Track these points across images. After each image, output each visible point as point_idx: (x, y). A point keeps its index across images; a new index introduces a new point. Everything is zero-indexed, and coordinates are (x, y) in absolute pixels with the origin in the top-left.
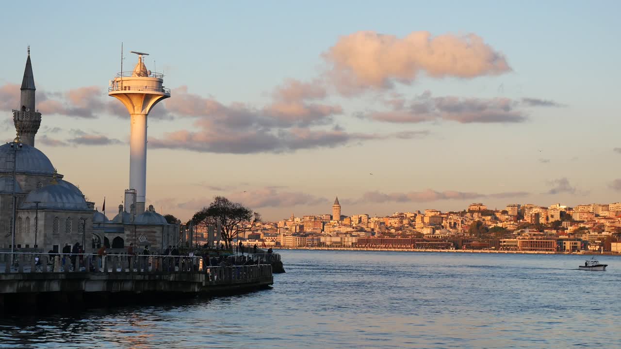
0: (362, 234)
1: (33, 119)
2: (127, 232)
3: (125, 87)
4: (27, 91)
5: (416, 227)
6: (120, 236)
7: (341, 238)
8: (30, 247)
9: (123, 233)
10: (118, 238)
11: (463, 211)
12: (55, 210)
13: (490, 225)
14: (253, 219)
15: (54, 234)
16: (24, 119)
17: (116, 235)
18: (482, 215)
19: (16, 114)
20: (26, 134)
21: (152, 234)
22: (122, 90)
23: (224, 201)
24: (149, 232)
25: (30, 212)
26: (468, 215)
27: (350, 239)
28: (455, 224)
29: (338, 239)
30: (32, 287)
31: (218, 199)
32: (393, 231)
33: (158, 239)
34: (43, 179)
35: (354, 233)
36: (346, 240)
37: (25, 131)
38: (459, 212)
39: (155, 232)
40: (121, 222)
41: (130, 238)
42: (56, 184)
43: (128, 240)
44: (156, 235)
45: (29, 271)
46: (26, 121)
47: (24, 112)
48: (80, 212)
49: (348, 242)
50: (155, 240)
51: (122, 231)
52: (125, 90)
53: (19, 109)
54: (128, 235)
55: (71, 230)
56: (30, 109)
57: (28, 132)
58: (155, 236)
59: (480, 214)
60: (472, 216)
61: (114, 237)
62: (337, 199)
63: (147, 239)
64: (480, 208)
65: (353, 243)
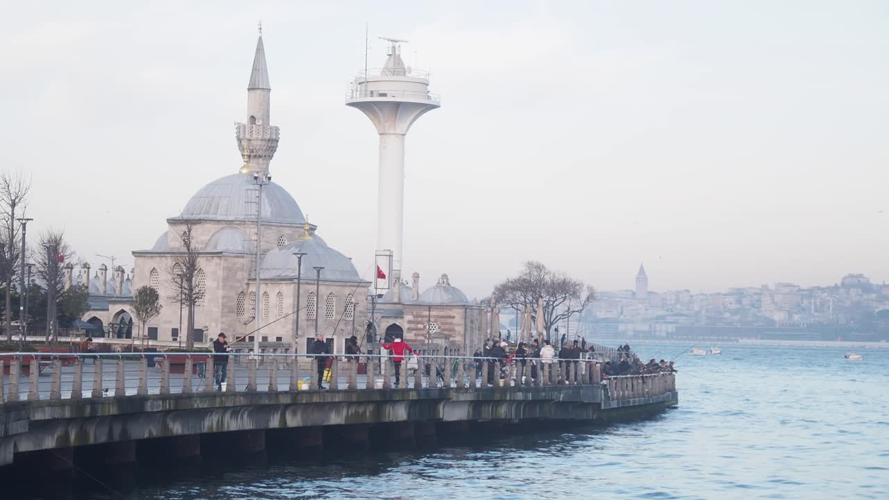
0: (682, 319)
1: (268, 137)
2: (409, 317)
3: (372, 92)
4: (258, 92)
5: (763, 309)
6: (397, 323)
7: (650, 326)
8: (270, 340)
9: (402, 318)
10: (394, 325)
11: (834, 285)
12: (310, 282)
13: (877, 308)
14: (584, 296)
15: (308, 320)
16: (254, 136)
17: (391, 322)
18: (863, 291)
19: (240, 127)
20: (256, 160)
21: (449, 320)
22: (366, 95)
23: (540, 268)
24: (442, 317)
25: (270, 285)
26: (842, 291)
27: (664, 326)
28: (822, 304)
29: (645, 327)
30: (368, 414)
31: (530, 264)
32: (727, 315)
33: (457, 328)
34: (287, 231)
35: (669, 319)
36: (658, 329)
37: (255, 156)
38: (828, 288)
39: (454, 317)
40: (396, 300)
41: (413, 326)
42: (308, 238)
43: (410, 330)
44: (455, 321)
45: (364, 387)
46: (257, 139)
47: (254, 125)
48: (348, 284)
49: (660, 331)
50: (454, 330)
51: (400, 315)
52: (372, 96)
53: (245, 120)
54: (409, 322)
55: (334, 313)
56: (263, 120)
57: (260, 157)
58: (451, 323)
59: (860, 291)
60: (848, 294)
61: (389, 325)
62: (642, 267)
63: (439, 328)
64: (859, 281)
65: (668, 333)
